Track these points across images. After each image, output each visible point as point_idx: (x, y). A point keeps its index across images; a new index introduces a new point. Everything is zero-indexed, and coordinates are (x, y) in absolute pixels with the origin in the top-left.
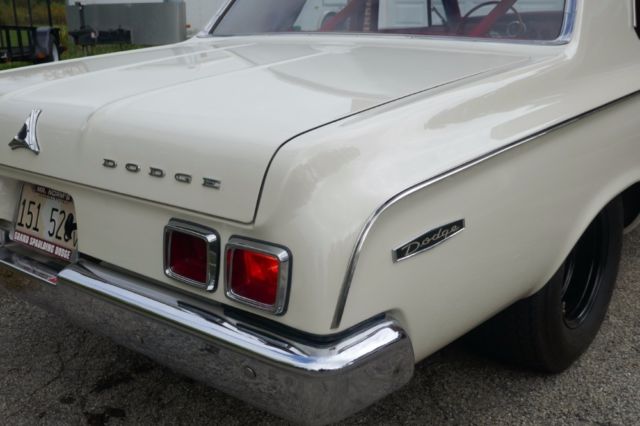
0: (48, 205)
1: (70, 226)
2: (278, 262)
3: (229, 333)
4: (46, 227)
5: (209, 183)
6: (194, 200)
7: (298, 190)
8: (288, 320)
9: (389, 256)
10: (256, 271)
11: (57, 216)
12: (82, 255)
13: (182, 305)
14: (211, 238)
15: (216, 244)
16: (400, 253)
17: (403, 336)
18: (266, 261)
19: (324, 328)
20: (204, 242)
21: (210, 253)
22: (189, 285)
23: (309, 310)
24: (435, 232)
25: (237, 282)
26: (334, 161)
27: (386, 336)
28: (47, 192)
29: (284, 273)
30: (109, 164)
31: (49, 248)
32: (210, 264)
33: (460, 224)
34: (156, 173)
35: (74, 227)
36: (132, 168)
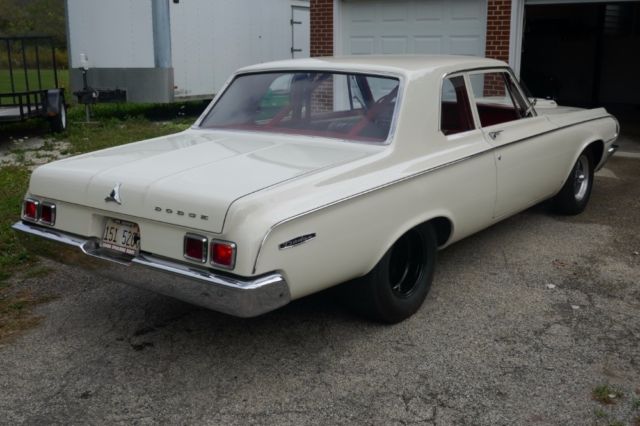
0: (121, 229)
1: (137, 238)
2: (231, 249)
3: (213, 279)
4: (120, 240)
5: (204, 217)
6: (197, 224)
7: (240, 218)
8: (236, 271)
9: (277, 248)
10: (223, 253)
11: (127, 234)
12: (141, 252)
13: (191, 270)
14: (204, 240)
15: (206, 243)
16: (282, 246)
17: (284, 280)
18: (226, 249)
19: (248, 273)
20: (201, 242)
21: (204, 248)
22: (194, 261)
23: (243, 268)
24: (299, 238)
25: (216, 257)
26: (254, 208)
27: (277, 279)
28: (121, 222)
29: (234, 252)
30: (158, 209)
31: (123, 250)
32: (204, 253)
33: (313, 235)
34: (180, 213)
35: (139, 238)
36: (169, 211)
